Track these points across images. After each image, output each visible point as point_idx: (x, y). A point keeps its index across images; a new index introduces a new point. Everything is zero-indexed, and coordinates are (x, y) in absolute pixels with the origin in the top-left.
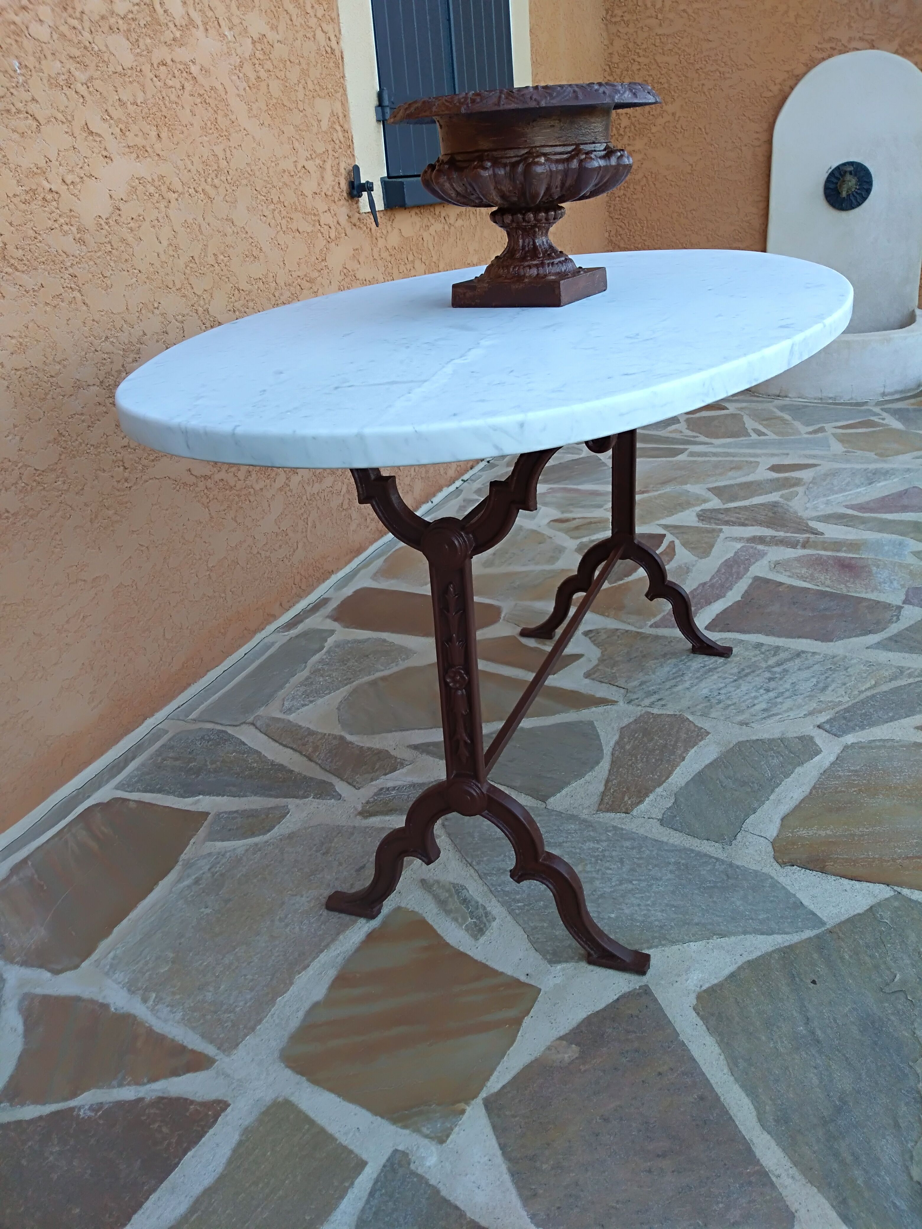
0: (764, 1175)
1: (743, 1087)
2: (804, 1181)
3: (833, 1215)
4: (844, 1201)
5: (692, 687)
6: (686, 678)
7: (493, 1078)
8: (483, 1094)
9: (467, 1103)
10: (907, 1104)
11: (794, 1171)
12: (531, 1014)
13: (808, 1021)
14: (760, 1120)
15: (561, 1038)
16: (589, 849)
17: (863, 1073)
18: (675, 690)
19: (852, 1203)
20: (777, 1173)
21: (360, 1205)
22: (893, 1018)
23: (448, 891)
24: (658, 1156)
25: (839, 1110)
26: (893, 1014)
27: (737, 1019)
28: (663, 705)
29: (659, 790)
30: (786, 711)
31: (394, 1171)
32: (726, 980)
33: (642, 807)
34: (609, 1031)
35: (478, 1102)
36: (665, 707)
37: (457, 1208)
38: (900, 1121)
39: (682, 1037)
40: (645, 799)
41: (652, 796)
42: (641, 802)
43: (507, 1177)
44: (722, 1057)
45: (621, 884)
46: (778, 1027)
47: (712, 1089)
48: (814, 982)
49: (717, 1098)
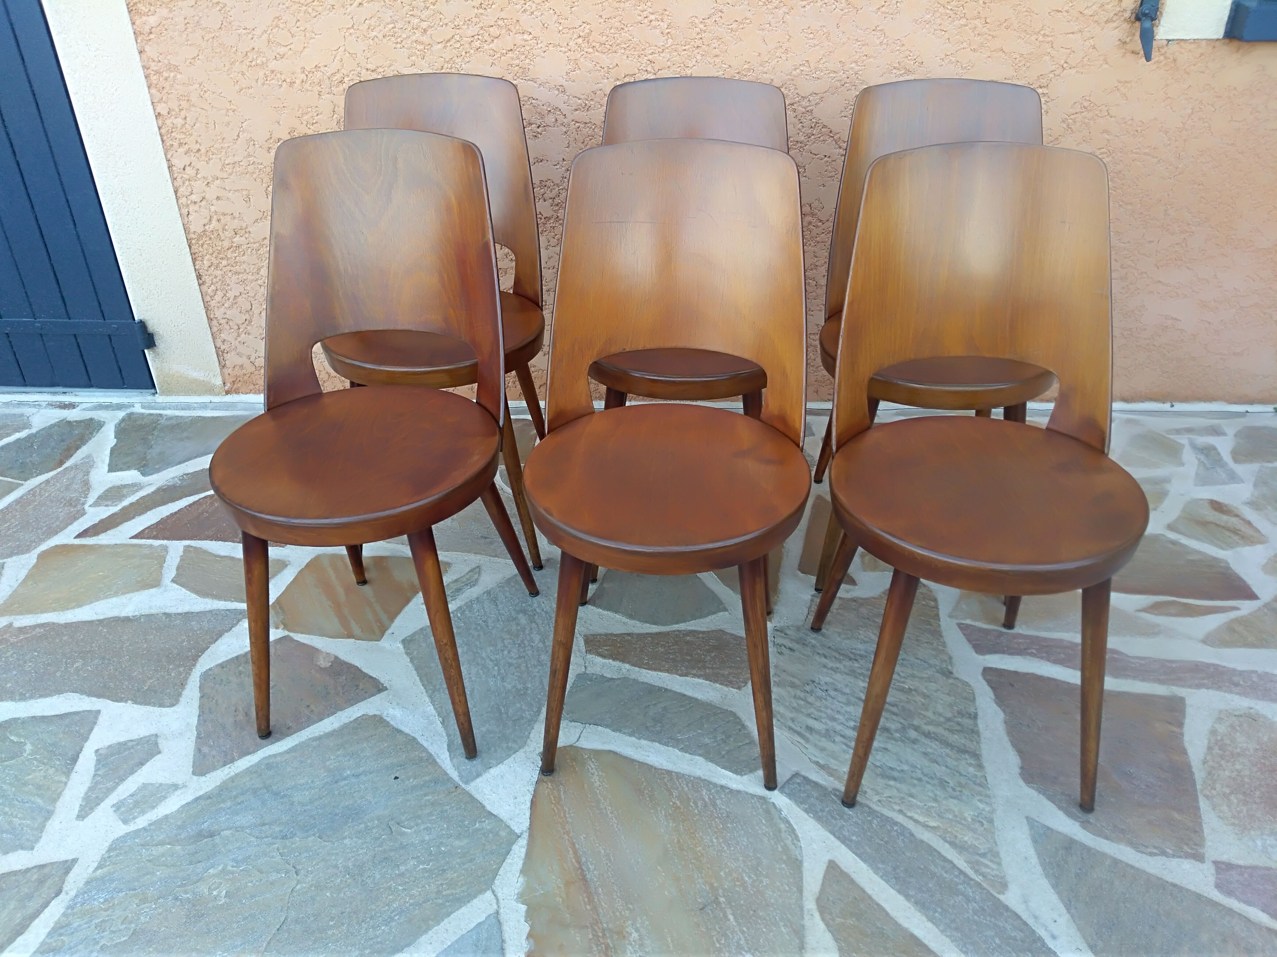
0: (232, 761)
1: (296, 746)
2: (225, 779)
3: (201, 793)
4: (210, 798)
5: (832, 669)
6: (848, 663)
7: (303, 635)
8: (291, 634)
9: (283, 629)
10: (281, 831)
11: (233, 774)
12: (357, 641)
13: (357, 776)
14: (270, 756)
15: (336, 658)
16: (531, 638)
17: (309, 807)
18: (817, 658)
19: (210, 801)
20: (232, 767)
21: (222, 608)
22: (362, 826)
23: (468, 580)
24: (246, 713)
25: (277, 794)
26: (366, 827)
27: (356, 737)
28: (781, 653)
29: (627, 666)
30: (816, 746)
31: (241, 613)
32: (393, 728)
33: (599, 660)
34: (344, 678)
35: (286, 633)
36: (778, 655)
37: (216, 640)
38: (267, 826)
39: (339, 713)
40: (609, 659)
41: (617, 664)
42: (604, 657)
43: (236, 655)
44: (321, 733)
45: (491, 660)
46: (349, 761)
47: (295, 732)
48: (396, 778)
49: (288, 735)
